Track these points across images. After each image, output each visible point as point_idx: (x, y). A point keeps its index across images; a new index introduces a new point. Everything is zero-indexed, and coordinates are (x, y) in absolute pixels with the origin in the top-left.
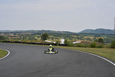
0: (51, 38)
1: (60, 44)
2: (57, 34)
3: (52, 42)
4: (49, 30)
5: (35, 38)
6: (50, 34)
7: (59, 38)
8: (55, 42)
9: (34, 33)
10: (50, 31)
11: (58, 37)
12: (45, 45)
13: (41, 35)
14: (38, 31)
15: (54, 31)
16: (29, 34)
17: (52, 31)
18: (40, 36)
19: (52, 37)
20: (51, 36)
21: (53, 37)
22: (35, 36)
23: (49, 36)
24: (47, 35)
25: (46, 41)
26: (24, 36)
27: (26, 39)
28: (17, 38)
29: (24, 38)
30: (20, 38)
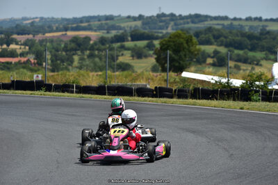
0: (210, 61)
1: (271, 91)
2: (244, 35)
3: (224, 80)
4: (197, 16)
5: (121, 59)
6: (203, 37)
7: (259, 55)
8: (237, 83)
9: (113, 33)
10: (207, 17)
11: (251, 54)
12: (186, 97)
13: (157, 43)
14: (135, 19)
15: (226, 18)
16: (87, 39)
17: (216, 18)
18: (150, 46)
19: (216, 52)
20: (209, 49)
21: (223, 50)
22: (123, 47)
23: (203, 48)
24: (189, 41)
25: (185, 74)
26: (60, 52)
27: (70, 68)
28: (19, 62)
29: (59, 62)
30: (36, 61)
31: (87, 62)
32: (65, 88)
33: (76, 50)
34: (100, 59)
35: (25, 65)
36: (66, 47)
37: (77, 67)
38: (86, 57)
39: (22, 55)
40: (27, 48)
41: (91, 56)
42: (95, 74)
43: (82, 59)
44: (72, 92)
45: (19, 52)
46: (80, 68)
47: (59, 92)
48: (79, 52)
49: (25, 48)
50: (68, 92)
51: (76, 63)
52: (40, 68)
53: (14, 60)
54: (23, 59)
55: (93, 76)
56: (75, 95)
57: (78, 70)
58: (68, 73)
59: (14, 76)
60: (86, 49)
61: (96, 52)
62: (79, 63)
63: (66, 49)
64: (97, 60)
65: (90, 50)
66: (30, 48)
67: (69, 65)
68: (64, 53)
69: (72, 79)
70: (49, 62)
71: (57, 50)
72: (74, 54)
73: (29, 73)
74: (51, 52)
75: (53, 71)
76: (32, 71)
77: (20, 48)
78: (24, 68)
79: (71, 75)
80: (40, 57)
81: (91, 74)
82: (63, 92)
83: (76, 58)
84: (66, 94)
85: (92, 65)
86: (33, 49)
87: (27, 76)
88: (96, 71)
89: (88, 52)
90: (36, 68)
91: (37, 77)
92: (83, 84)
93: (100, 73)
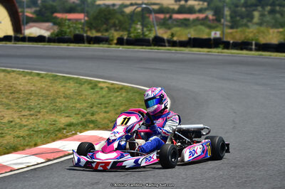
26: (239, 9)
27: (250, 24)
28: (197, 19)
29: (238, 18)
30: (214, 18)
31: (268, 18)
32: (244, 45)
33: (256, 6)
34: (282, 15)
35: (204, 22)
36: (246, 3)
37: (257, 24)
38: (266, 13)
39: (201, 11)
40: (206, 4)
41: (272, 12)
42: (276, 30)
43: (262, 15)
44: (251, 50)
45: (197, 8)
46: (260, 24)
47: (237, 49)
48: (259, 8)
49: (203, 4)
50: (247, 49)
51: (256, 20)
52: (218, 24)
53: (192, 17)
54: (201, 16)
55: (273, 32)
56: (253, 52)
57: (257, 27)
58: (248, 30)
59: (192, 33)
60: (267, 5)
61: (278, 8)
62: (259, 19)
63: (245, 5)
64: (278, 16)
65: (271, 5)
66: (208, 5)
67: (249, 21)
68: (244, 9)
69: (251, 35)
70: (228, 18)
71: (237, 6)
72: (254, 10)
73: (207, 30)
74: (230, 8)
75: (232, 27)
76: (211, 28)
77: (199, 4)
78: (202, 24)
79: (250, 32)
80: (218, 13)
81: (271, 31)
82: (242, 49)
83: (256, 14)
84: (245, 52)
85: (273, 21)
86: (212, 5)
87: (204, 33)
88: (277, 28)
89: (268, 8)
90: (214, 25)
91: (215, 34)
92: (263, 41)
93: (281, 30)
